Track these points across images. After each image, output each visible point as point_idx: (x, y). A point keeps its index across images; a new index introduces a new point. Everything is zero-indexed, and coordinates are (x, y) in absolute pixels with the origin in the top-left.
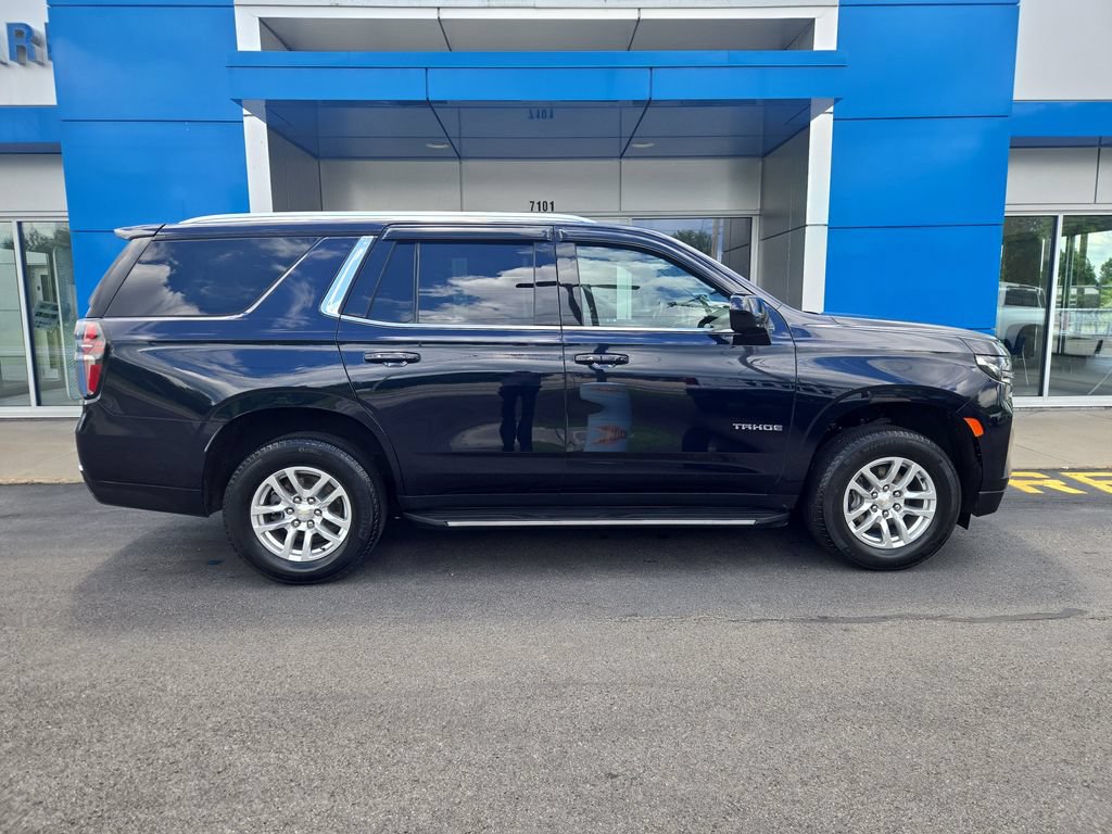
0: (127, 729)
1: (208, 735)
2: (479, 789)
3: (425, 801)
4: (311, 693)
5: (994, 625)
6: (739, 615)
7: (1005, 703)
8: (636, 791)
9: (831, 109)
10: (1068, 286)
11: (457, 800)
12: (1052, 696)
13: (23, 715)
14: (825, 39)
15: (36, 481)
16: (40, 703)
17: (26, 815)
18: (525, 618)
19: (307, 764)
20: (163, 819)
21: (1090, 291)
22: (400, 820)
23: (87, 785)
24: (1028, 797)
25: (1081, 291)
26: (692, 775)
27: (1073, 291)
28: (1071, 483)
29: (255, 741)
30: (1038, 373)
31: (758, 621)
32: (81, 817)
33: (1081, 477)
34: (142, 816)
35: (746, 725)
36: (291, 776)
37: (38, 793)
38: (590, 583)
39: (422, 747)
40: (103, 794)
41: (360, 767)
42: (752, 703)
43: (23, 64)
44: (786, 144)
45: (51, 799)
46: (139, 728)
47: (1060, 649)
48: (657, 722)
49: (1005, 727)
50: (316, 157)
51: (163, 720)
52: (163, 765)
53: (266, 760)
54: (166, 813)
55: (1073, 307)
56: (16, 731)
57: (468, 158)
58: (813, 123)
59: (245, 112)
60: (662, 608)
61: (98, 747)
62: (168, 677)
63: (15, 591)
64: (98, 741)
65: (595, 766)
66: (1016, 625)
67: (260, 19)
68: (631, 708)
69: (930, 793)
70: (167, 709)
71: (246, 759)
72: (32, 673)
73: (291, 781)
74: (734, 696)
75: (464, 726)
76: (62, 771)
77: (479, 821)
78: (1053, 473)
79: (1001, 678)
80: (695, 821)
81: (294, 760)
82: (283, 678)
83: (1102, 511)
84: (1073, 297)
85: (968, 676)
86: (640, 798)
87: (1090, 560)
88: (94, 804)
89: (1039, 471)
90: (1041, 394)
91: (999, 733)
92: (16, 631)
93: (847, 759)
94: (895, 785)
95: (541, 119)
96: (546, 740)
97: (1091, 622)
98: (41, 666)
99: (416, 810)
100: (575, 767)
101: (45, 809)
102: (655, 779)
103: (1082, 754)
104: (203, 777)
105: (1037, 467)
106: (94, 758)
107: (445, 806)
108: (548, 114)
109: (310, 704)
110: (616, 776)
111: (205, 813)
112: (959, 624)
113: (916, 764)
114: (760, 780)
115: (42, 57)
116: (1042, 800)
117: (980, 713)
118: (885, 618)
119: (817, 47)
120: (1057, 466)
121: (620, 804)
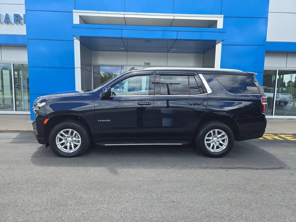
0: (55, 189)
1: (75, 190)
2: (142, 204)
3: (130, 206)
4: (98, 182)
5: (263, 170)
6: (200, 166)
7: (266, 188)
8: (180, 205)
9: (221, 43)
10: (279, 88)
11: (138, 206)
12: (277, 187)
13: (28, 185)
14: (220, 25)
15: (18, 130)
16: (32, 183)
17: (35, 207)
18: (148, 165)
19: (100, 197)
20: (68, 209)
21: (284, 89)
22: (124, 210)
23: (48, 201)
24: (272, 209)
25: (282, 89)
26: (192, 202)
27: (280, 89)
28: (280, 137)
29: (87, 192)
30: (272, 110)
31: (205, 168)
32: (48, 208)
33: (283, 136)
34: (63, 208)
35: (204, 191)
36: (97, 200)
37: (36, 203)
38: (163, 158)
39: (127, 194)
40: (52, 203)
41: (113, 198)
42: (205, 186)
43: (17, 24)
44: (209, 51)
45: (40, 204)
46: (58, 189)
47: (279, 176)
48: (183, 190)
49: (266, 193)
50: (90, 50)
51: (63, 187)
52: (66, 197)
53: (90, 196)
54: (68, 208)
55: (280, 93)
56: (28, 189)
57: (129, 51)
58: (217, 46)
59: (75, 38)
60: (181, 164)
61: (49, 193)
62: (63, 177)
63: (19, 157)
64: (49, 191)
65: (169, 199)
66: (268, 170)
67: (79, 16)
68: (176, 187)
69: (249, 207)
70: (64, 185)
71: (85, 196)
72: (28, 176)
73: (97, 201)
74: (201, 185)
75: (137, 190)
76: (41, 198)
77: (143, 211)
78: (276, 135)
79: (265, 182)
80: (194, 212)
81: (97, 196)
82: (91, 178)
83: (288, 144)
84: (280, 90)
85: (257, 182)
86: (181, 207)
87: (285, 156)
88: (51, 205)
89: (272, 134)
90: (272, 115)
91: (264, 195)
92: (22, 166)
93: (229, 199)
94: (240, 205)
95: (148, 42)
96: (157, 194)
97: (286, 170)
98: (31, 174)
99: (128, 208)
100: (164, 200)
101: (39, 206)
102: (184, 203)
103: (284, 200)
104: (76, 200)
105: (272, 133)
106: (48, 195)
107: (135, 207)
108: (150, 41)
109: (99, 184)
110: (174, 202)
111: (78, 207)
112: (254, 170)
113: (245, 201)
114: (209, 203)
115: (22, 23)
116: (275, 209)
117: (260, 190)
118: (236, 168)
119: (218, 27)
120: (277, 133)
121: (176, 208)
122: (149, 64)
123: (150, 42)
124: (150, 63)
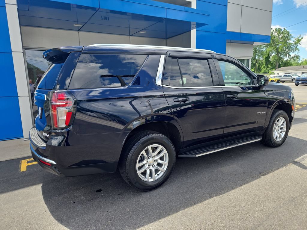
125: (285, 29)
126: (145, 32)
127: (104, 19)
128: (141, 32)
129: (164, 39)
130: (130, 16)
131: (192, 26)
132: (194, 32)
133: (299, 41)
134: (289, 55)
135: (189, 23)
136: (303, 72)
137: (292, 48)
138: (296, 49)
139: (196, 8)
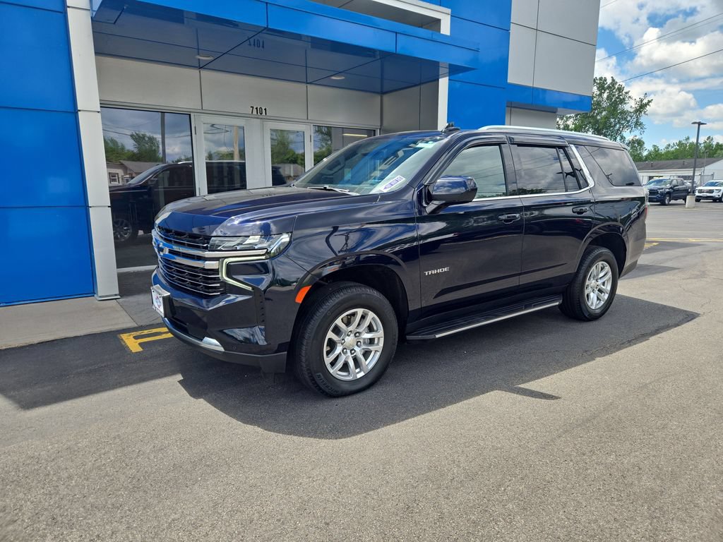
14: (445, 29)
57: (205, 69)
58: (440, 80)
119: (441, 32)
122: (264, 111)
123: (263, 47)
124: (265, 109)
125: (613, 80)
126: (343, 78)
127: (254, 45)
128: (333, 78)
129: (378, 93)
130: (308, 42)
131: (442, 70)
132: (444, 83)
133: (642, 107)
134: (623, 138)
135: (435, 65)
136: (652, 175)
137: (629, 122)
138: (638, 124)
139: (449, 34)
